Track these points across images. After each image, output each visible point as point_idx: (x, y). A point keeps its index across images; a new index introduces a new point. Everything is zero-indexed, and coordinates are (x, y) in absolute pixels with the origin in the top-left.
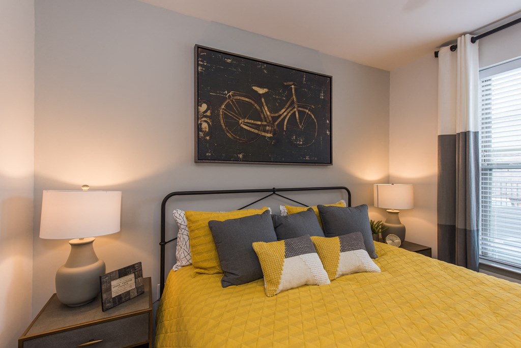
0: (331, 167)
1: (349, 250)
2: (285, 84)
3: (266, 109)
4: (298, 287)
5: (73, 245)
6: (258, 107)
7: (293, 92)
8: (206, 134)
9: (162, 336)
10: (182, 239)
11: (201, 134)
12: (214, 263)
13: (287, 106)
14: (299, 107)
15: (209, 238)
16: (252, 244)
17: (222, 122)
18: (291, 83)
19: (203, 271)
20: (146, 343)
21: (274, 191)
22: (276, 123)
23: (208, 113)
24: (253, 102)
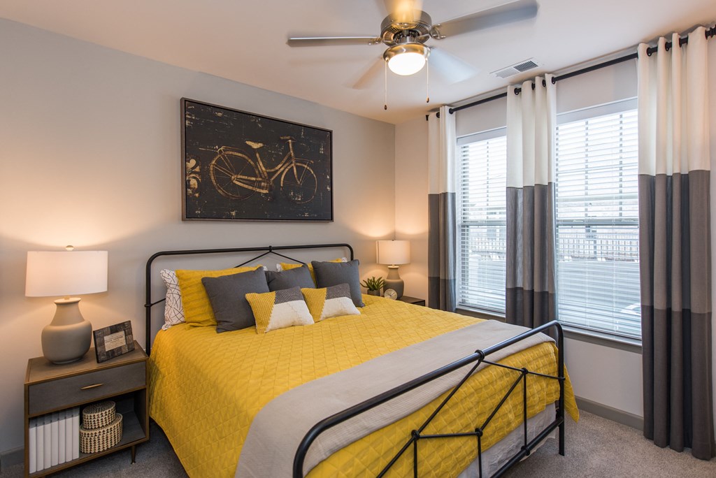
0: (331, 223)
1: (334, 297)
2: (282, 138)
3: (261, 164)
4: (285, 328)
5: (58, 304)
6: (252, 163)
7: (291, 147)
8: (195, 191)
9: (158, 382)
10: (171, 298)
11: (190, 191)
12: (208, 317)
13: (283, 162)
14: (297, 162)
15: (203, 293)
16: (244, 295)
17: (212, 178)
18: (288, 137)
19: (197, 324)
20: (143, 388)
21: (270, 249)
22: (272, 179)
23: (197, 169)
24: (246, 157)
